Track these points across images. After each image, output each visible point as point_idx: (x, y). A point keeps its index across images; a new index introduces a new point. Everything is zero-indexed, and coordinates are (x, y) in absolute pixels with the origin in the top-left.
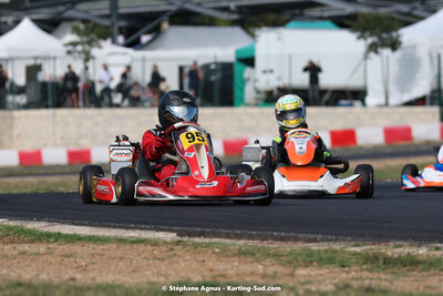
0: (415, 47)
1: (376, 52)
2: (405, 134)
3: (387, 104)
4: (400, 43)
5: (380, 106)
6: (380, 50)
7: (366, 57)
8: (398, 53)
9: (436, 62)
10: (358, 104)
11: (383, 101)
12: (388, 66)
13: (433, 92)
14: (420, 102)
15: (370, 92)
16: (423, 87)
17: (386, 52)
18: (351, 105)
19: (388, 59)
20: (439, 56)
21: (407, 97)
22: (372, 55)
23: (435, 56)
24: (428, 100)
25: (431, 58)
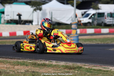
1: (36, 11)
3: (38, 25)
4: (42, 9)
5: (36, 25)
6: (37, 10)
7: (33, 12)
8: (41, 12)
9: (51, 14)
10: (31, 24)
11: (37, 24)
12: (39, 15)
15: (34, 21)
17: (38, 11)
18: (29, 24)
19: (39, 13)
20: (52, 13)
22: (35, 12)
23: (51, 12)
25: (50, 13)
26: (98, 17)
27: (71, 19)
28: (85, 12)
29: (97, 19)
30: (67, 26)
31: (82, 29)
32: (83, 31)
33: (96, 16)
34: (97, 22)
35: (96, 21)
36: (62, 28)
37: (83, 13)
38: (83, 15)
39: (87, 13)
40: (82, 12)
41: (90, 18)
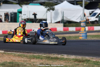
0: (58, 10)
1: (49, 11)
2: (55, 29)
3: (51, 23)
4: (55, 9)
5: (50, 23)
6: (50, 10)
7: (47, 12)
8: (54, 11)
9: (62, 13)
11: (50, 22)
12: (52, 14)
13: (62, 20)
14: (59, 22)
15: (47, 20)
16: (59, 19)
17: (51, 11)
19: (52, 12)
20: (63, 12)
21: (56, 21)
22: (48, 11)
23: (62, 12)
24: (60, 22)
27: (80, 18)
30: (77, 24)
31: (90, 27)
32: (91, 28)
36: (73, 26)
37: (91, 12)
38: (90, 14)
39: (95, 12)
40: (90, 12)
41: (97, 17)
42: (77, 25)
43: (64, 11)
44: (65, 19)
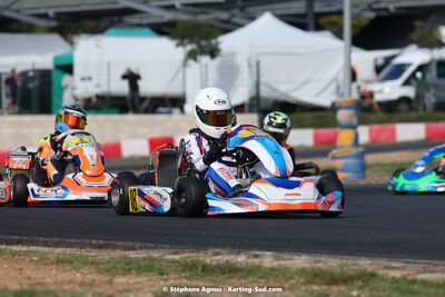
0: (233, 54)
1: (195, 59)
4: (219, 51)
6: (198, 57)
7: (185, 64)
8: (217, 61)
9: (254, 69)
10: (176, 111)
12: (207, 73)
13: (252, 99)
14: (239, 109)
15: (189, 99)
16: (241, 95)
17: (205, 59)
18: (170, 113)
19: (206, 66)
20: (258, 64)
22: (191, 62)
23: (254, 63)
24: (246, 108)
25: (250, 66)
26: (440, 75)
27: (333, 86)
28: (388, 60)
29: (436, 86)
30: (318, 116)
31: (376, 127)
32: (380, 131)
33: (432, 75)
34: (434, 95)
35: (432, 91)
36: (301, 125)
37: (380, 62)
38: (378, 70)
39: (398, 61)
40: (376, 60)
41: (407, 83)
42: (320, 117)
43: (261, 58)
44: (265, 92)
